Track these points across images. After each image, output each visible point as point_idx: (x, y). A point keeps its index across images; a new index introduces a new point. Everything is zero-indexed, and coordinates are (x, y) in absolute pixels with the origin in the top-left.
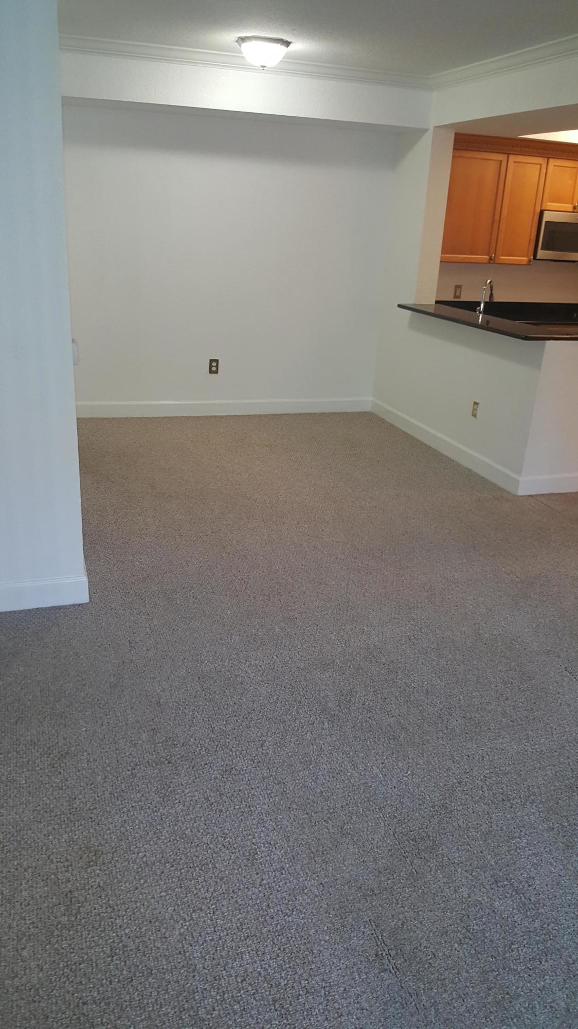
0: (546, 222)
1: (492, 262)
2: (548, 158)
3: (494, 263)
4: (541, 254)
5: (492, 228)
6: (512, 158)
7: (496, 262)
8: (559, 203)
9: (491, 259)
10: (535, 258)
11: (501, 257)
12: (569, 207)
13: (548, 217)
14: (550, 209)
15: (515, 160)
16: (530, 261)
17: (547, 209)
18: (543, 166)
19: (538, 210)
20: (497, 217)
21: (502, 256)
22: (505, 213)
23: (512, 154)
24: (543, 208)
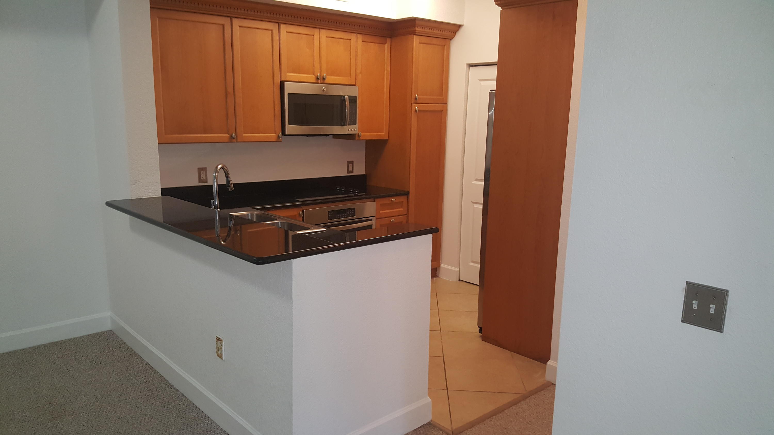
0: (289, 94)
1: (234, 140)
2: (279, 23)
3: (237, 142)
4: (290, 129)
5: (226, 102)
6: (237, 23)
7: (239, 140)
8: (299, 73)
9: (231, 137)
10: (283, 133)
11: (244, 135)
12: (311, 78)
13: (290, 88)
14: (290, 80)
15: (241, 25)
16: (279, 137)
17: (287, 80)
18: (274, 32)
19: (278, 81)
20: (230, 90)
21: (244, 133)
22: (239, 84)
23: (236, 17)
24: (283, 79)
